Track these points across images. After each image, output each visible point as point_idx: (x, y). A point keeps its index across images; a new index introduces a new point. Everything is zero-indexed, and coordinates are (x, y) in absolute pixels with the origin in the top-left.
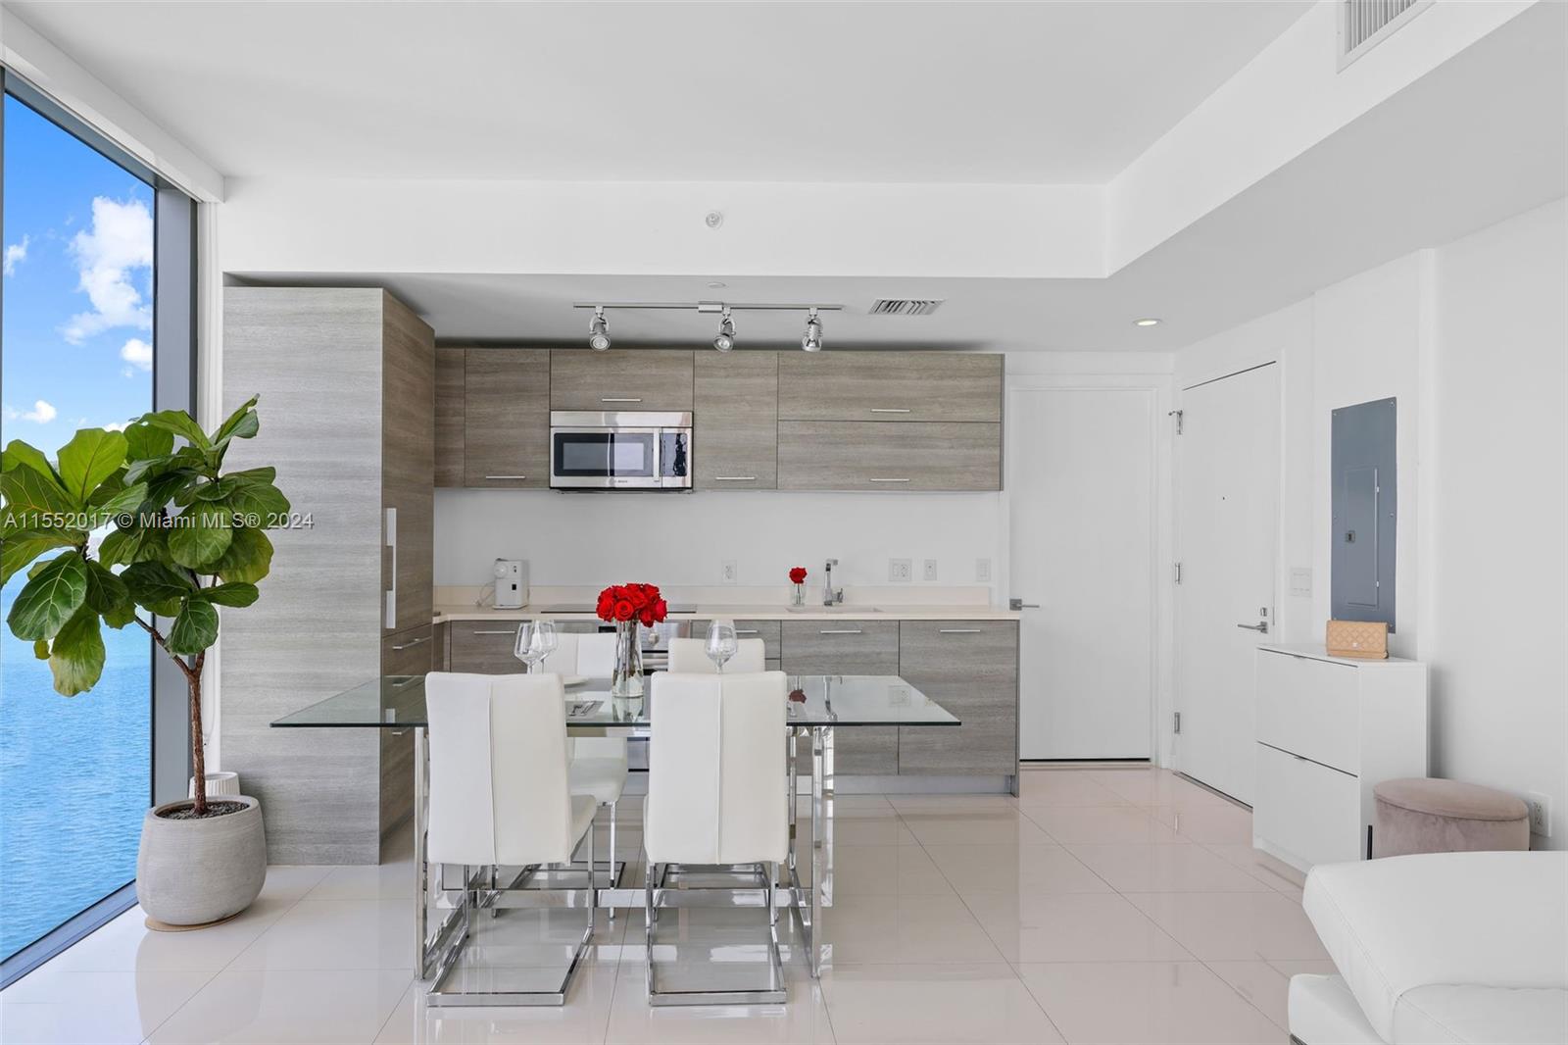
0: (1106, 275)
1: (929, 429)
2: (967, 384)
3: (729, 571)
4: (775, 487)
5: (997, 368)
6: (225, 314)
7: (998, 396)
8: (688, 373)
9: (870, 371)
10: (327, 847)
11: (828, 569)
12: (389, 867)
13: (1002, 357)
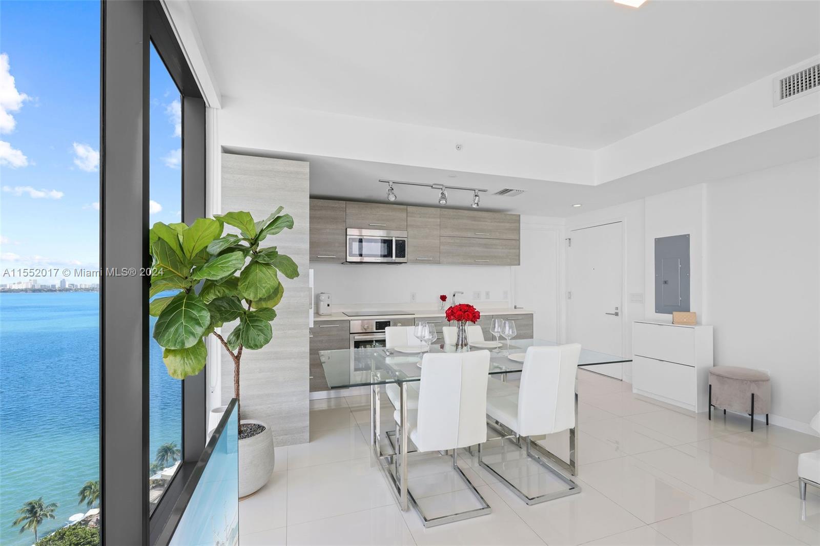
0: (596, 183)
1: (495, 242)
2: (508, 225)
3: (413, 296)
4: (438, 263)
5: (517, 219)
6: (223, 167)
7: (518, 230)
8: (404, 215)
9: (474, 219)
10: (281, 437)
11: (454, 295)
12: (312, 444)
13: (519, 215)
